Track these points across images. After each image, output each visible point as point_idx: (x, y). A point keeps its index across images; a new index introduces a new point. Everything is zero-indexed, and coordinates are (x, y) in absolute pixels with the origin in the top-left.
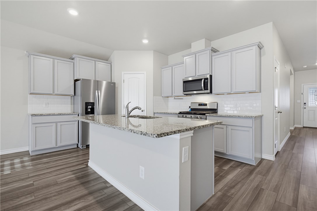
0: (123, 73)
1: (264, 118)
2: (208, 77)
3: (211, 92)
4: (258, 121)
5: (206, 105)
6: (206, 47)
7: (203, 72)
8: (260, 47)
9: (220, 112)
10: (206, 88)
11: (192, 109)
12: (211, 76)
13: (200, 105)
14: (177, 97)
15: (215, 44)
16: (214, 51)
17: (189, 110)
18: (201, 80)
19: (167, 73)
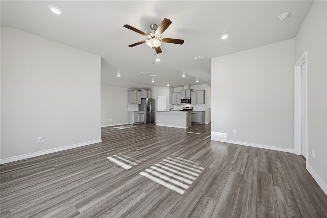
0: (157, 95)
1: (206, 112)
2: (189, 98)
3: (191, 103)
4: (204, 112)
5: (189, 108)
6: (189, 89)
7: (188, 97)
8: (204, 91)
9: (193, 110)
10: (189, 102)
11: (184, 109)
12: (190, 98)
13: (187, 108)
14: (178, 105)
15: (192, 87)
16: (192, 90)
17: (183, 110)
18: (187, 99)
19: (174, 95)
